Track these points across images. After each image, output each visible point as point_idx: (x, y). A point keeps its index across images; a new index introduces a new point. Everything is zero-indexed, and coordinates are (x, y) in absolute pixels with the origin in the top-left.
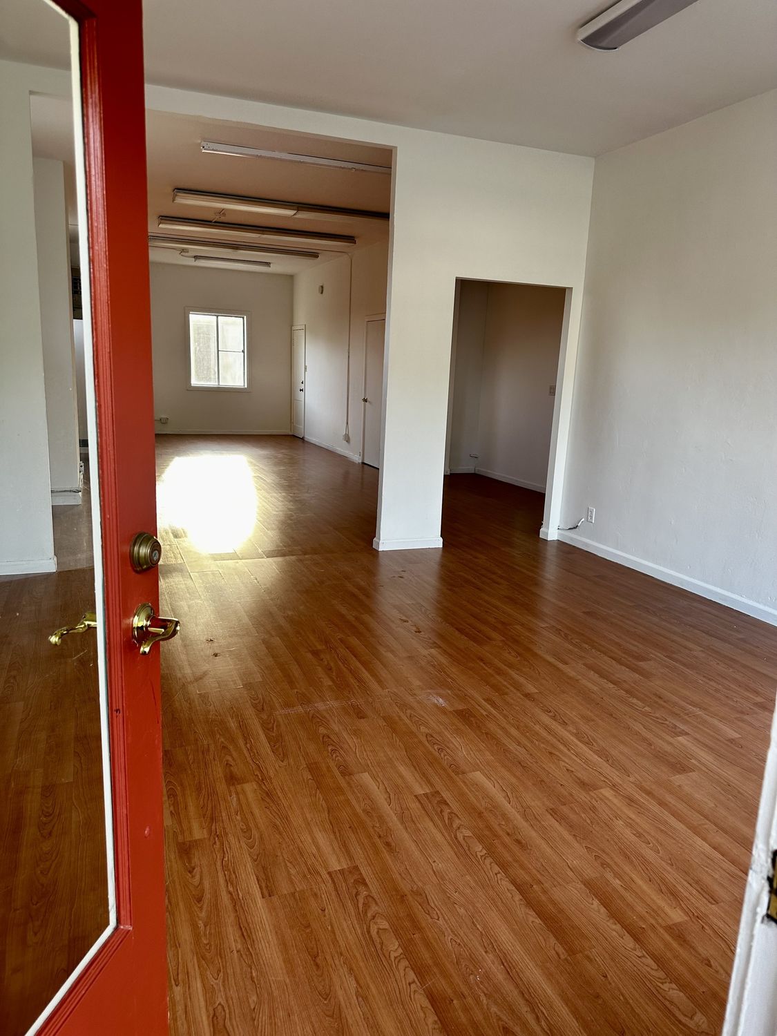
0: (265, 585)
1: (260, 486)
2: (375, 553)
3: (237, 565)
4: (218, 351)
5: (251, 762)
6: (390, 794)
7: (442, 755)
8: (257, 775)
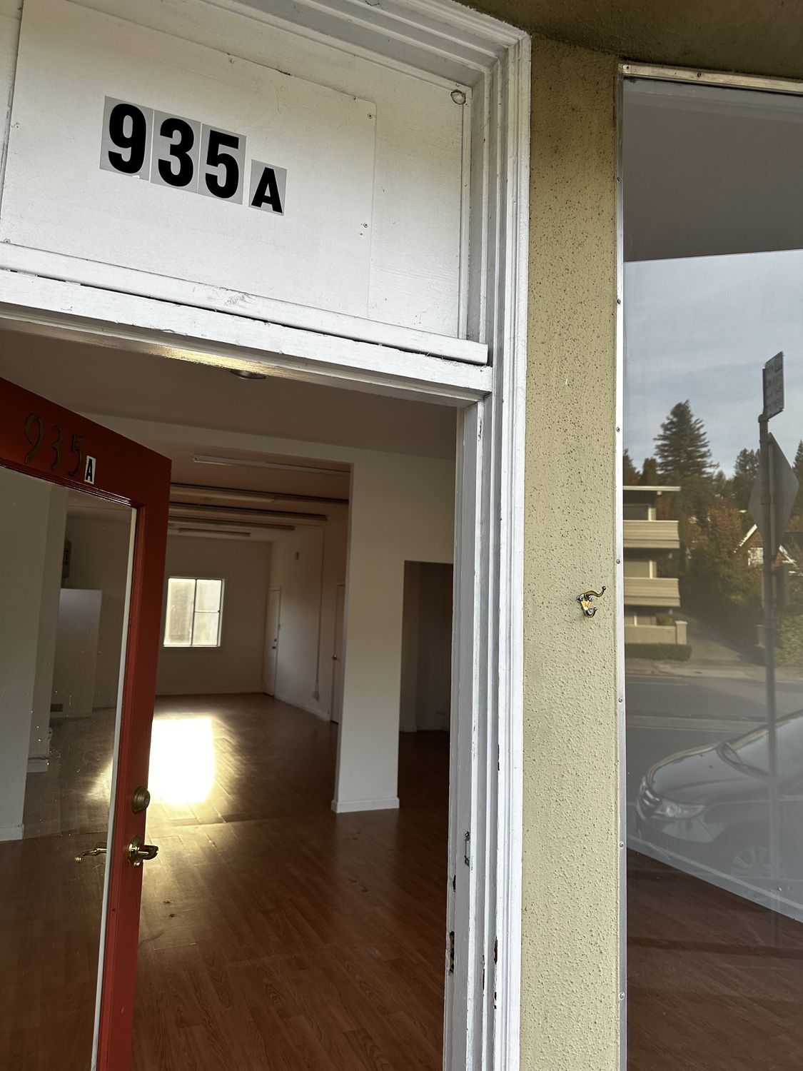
0: (222, 849)
1: (225, 748)
2: (333, 815)
3: (197, 830)
4: (194, 612)
5: (200, 1008)
6: (321, 1032)
7: (372, 999)
8: (205, 1020)
